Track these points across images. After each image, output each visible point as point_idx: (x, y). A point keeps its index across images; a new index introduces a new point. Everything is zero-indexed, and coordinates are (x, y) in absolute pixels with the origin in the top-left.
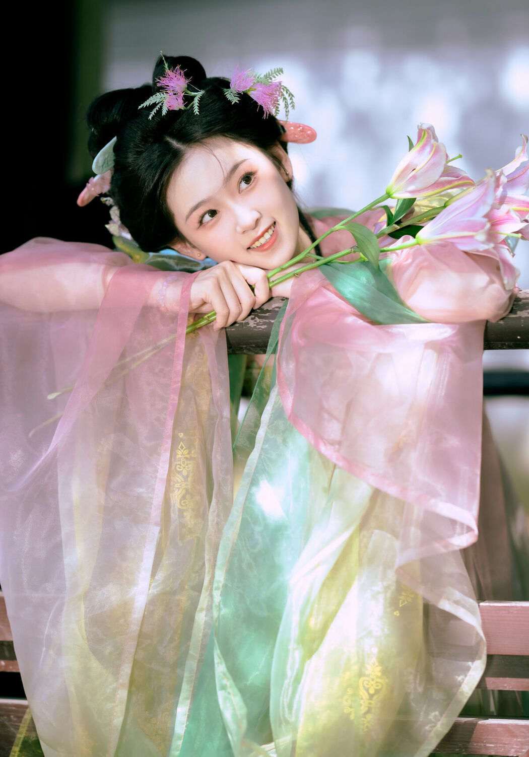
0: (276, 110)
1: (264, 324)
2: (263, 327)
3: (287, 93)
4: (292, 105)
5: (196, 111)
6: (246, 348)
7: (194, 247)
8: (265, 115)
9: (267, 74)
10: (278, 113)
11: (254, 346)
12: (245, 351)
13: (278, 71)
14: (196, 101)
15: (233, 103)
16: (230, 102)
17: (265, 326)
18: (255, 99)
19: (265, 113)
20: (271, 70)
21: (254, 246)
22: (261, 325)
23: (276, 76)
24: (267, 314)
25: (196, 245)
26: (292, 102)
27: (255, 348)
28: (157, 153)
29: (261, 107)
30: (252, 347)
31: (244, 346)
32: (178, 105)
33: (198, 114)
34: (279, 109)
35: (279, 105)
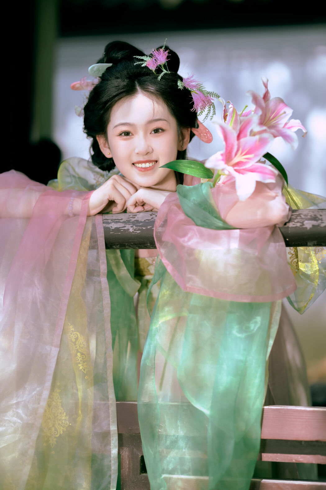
0: (201, 112)
1: (139, 230)
2: (138, 232)
3: (213, 110)
4: (211, 117)
5: (159, 78)
6: (127, 245)
7: (109, 148)
8: (193, 109)
9: (210, 92)
10: (200, 115)
11: (132, 243)
12: (127, 247)
13: (217, 96)
14: (163, 74)
15: (179, 88)
16: (178, 86)
17: (140, 232)
18: (193, 96)
19: (193, 108)
20: (214, 92)
21: (137, 165)
22: (137, 231)
23: (214, 97)
24: (141, 224)
25: (111, 148)
26: (212, 116)
27: (133, 245)
28: (125, 83)
29: (193, 103)
30: (131, 244)
31: (126, 244)
32: (153, 68)
33: (159, 80)
34: (202, 113)
35: (204, 111)
